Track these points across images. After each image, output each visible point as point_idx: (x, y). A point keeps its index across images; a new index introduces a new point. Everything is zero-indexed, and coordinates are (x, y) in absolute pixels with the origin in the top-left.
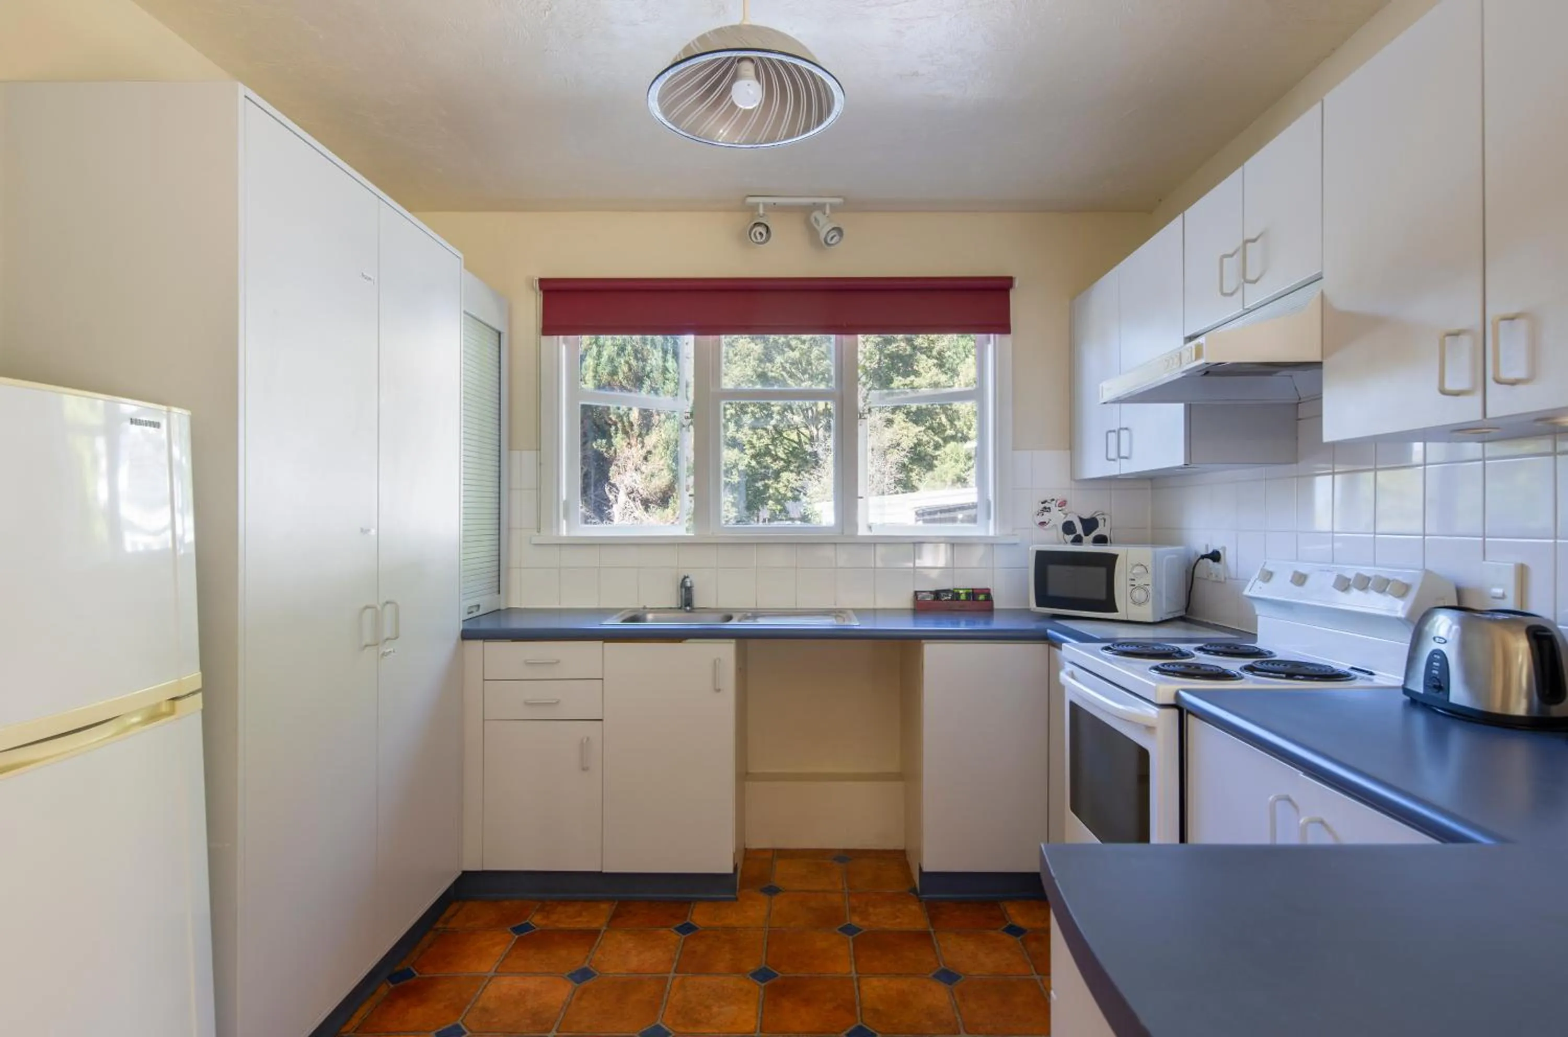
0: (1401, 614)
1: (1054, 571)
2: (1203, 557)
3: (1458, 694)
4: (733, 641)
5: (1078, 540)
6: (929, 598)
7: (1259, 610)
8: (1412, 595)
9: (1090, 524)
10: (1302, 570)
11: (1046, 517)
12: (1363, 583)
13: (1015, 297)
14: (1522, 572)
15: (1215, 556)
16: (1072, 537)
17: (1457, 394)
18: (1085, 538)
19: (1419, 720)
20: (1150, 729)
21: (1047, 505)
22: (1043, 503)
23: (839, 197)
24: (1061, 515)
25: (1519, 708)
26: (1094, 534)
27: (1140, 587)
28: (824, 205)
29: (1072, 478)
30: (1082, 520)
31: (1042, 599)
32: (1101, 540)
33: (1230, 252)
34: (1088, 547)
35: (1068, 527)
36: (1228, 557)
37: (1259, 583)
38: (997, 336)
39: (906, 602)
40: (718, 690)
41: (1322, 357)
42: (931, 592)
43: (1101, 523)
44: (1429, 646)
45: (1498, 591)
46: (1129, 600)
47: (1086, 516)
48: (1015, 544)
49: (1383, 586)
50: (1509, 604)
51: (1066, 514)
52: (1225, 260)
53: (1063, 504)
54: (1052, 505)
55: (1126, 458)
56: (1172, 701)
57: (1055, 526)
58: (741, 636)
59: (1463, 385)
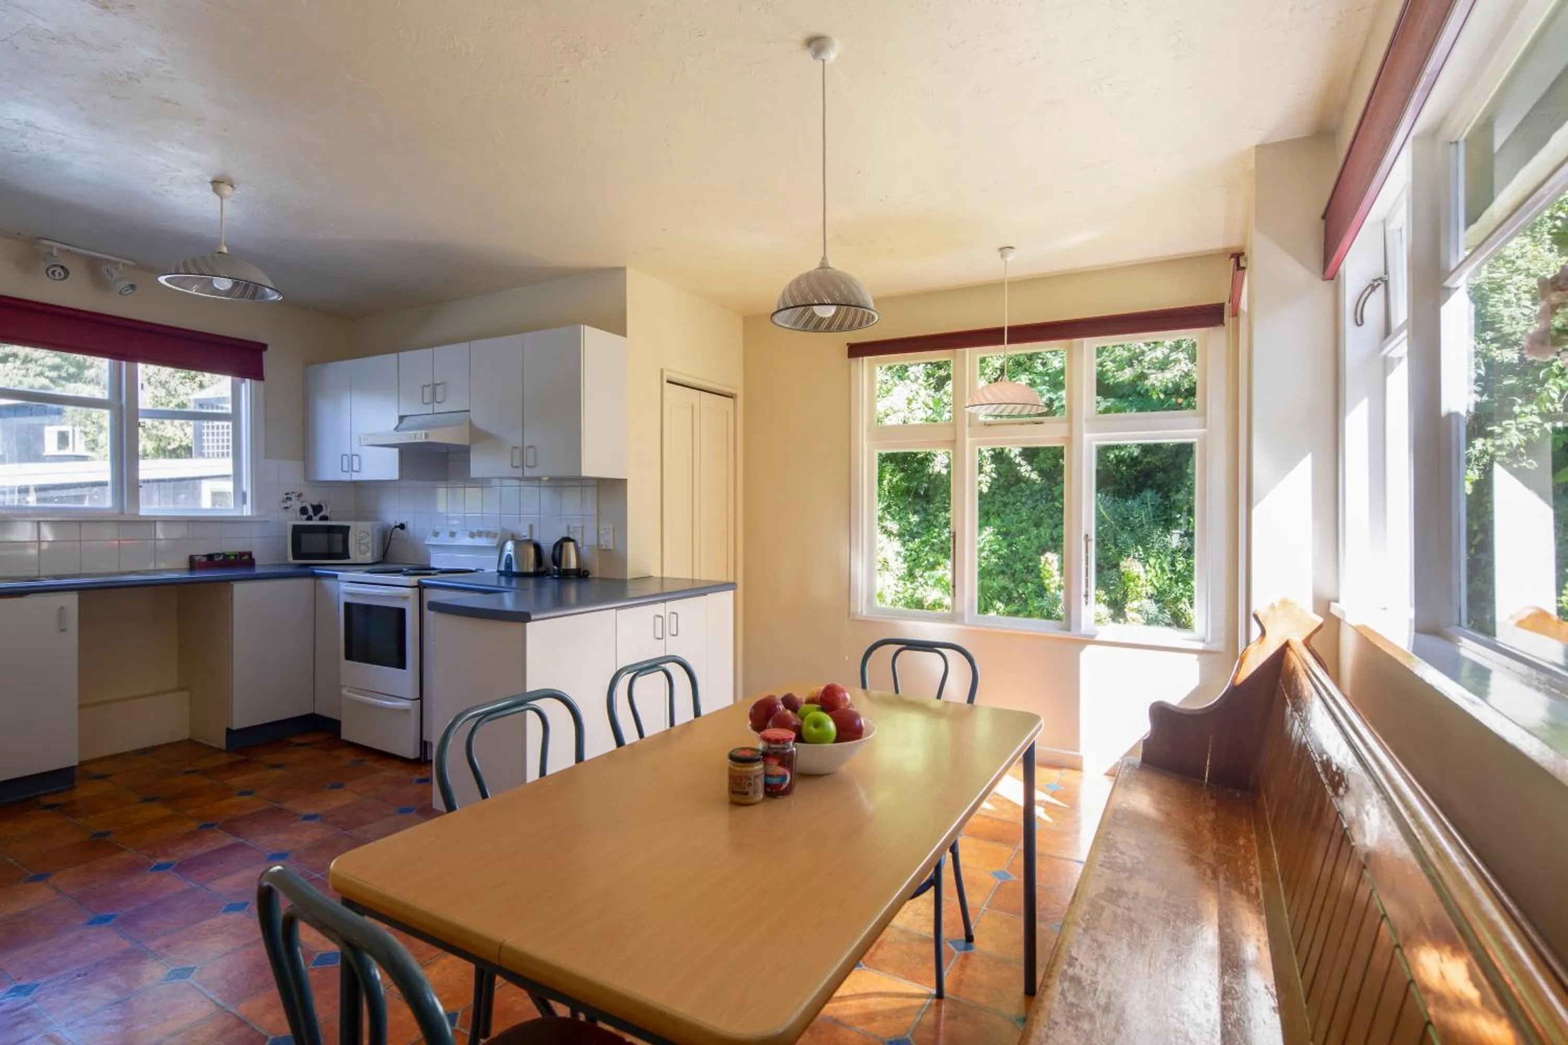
0: (495, 545)
1: (305, 537)
2: (396, 527)
3: (515, 569)
4: (75, 592)
5: (310, 518)
6: (205, 559)
7: (431, 550)
8: (498, 537)
9: (317, 509)
10: (454, 530)
11: (289, 504)
12: (480, 534)
13: (266, 356)
14: (531, 526)
15: (402, 527)
16: (306, 516)
17: (516, 467)
18: (314, 518)
19: (503, 579)
20: (405, 598)
21: (289, 496)
22: (287, 494)
23: (132, 260)
24: (299, 503)
25: (531, 570)
26: (319, 515)
27: (364, 544)
28: (117, 263)
29: (306, 479)
30: (313, 506)
31: (297, 554)
32: (324, 518)
33: (427, 384)
34: (316, 522)
35: (303, 511)
36: (410, 527)
37: (433, 538)
38: (253, 381)
39: (185, 564)
40: (63, 630)
41: (471, 443)
42: (204, 556)
43: (324, 508)
44: (506, 553)
45: (524, 534)
46: (358, 552)
47: (315, 503)
48: (267, 521)
49: (488, 534)
50: (528, 538)
51: (302, 502)
52: (425, 388)
53: (300, 495)
54: (293, 496)
55: (357, 471)
56: (416, 584)
57: (294, 510)
58: (80, 589)
59: (518, 465)
